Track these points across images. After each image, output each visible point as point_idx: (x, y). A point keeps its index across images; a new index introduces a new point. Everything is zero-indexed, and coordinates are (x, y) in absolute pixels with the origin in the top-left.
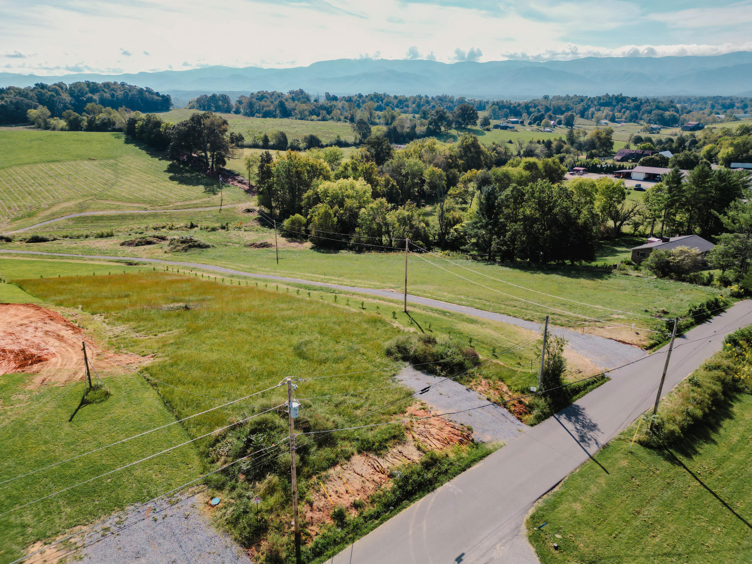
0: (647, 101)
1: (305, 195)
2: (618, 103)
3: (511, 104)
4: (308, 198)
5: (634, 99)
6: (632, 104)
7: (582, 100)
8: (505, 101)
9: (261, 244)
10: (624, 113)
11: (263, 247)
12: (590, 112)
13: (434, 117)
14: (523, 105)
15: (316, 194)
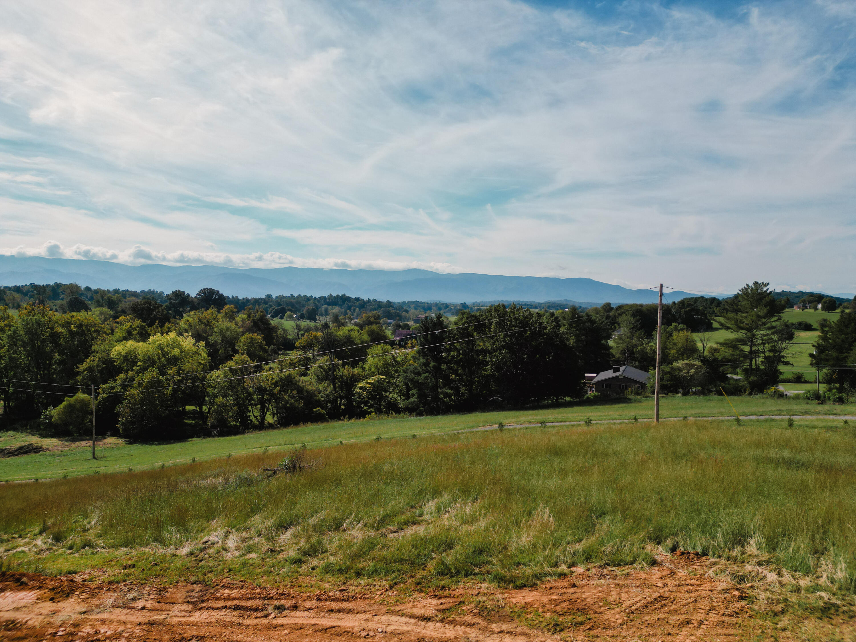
0: (369, 301)
1: (83, 367)
2: (344, 302)
3: (238, 300)
4: (90, 369)
5: (357, 299)
6: (357, 303)
7: (308, 299)
8: (231, 297)
9: (21, 448)
10: (354, 310)
11: (26, 453)
12: (323, 309)
13: (173, 301)
14: (252, 302)
15: (108, 362)
